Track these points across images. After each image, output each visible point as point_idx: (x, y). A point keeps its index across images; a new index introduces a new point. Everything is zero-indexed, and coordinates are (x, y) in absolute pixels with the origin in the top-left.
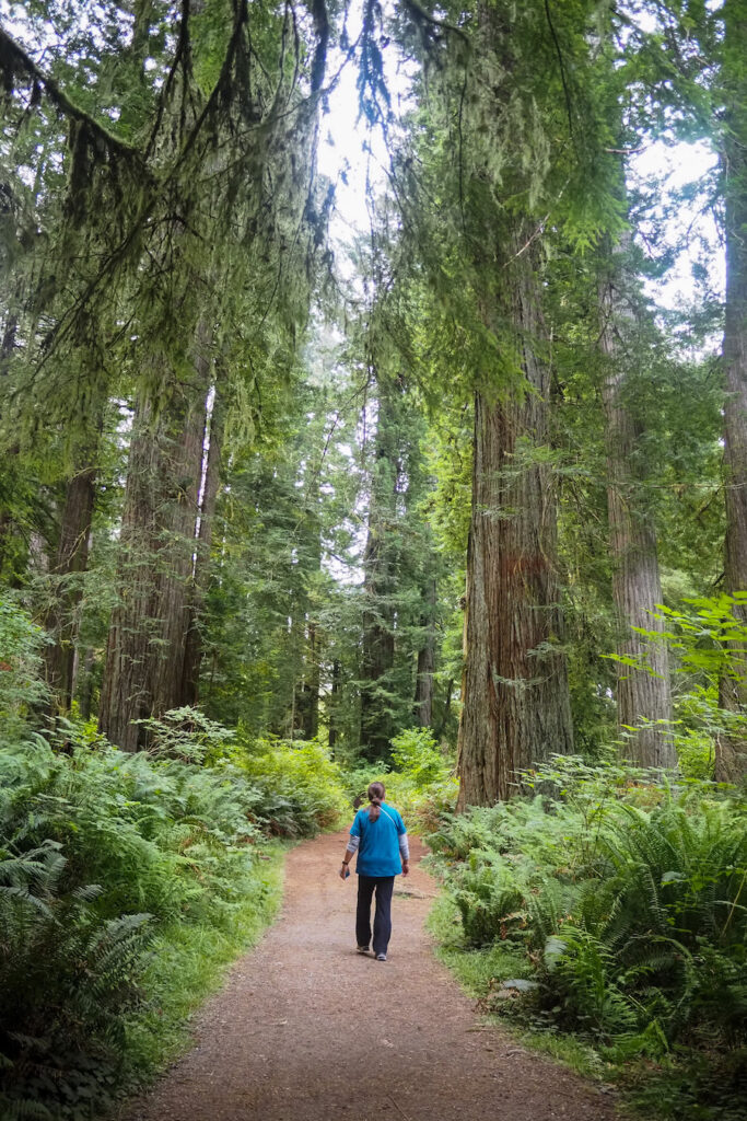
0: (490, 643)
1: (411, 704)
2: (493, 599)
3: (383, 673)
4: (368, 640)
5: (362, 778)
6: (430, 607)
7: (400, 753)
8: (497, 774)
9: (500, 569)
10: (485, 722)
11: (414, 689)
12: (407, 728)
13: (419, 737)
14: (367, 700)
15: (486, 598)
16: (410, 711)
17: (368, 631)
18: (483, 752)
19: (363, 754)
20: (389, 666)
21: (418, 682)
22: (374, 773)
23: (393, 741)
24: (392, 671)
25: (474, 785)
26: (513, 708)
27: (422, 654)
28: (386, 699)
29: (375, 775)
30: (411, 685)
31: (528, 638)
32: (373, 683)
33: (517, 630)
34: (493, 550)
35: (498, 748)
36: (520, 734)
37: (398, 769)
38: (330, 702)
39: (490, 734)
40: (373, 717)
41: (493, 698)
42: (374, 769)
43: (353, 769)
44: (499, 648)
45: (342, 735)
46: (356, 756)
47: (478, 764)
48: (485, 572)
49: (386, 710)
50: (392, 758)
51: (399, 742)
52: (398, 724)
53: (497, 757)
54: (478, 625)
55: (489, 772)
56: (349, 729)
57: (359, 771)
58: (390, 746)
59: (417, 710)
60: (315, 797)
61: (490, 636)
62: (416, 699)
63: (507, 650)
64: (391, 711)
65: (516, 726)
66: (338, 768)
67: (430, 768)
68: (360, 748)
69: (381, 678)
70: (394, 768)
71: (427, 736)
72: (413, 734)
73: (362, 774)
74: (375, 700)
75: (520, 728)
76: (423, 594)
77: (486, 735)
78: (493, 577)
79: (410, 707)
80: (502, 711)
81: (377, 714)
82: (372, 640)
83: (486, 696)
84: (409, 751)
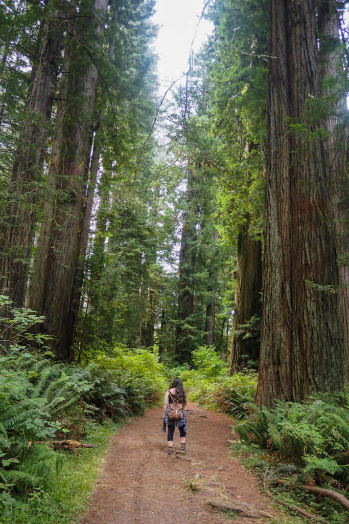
0: (283, 267)
1: (203, 333)
2: (285, 232)
3: (188, 316)
4: (181, 299)
5: (176, 372)
6: (214, 282)
7: (197, 359)
8: (291, 372)
9: (291, 209)
10: (279, 330)
11: (204, 325)
12: (201, 346)
13: (208, 351)
14: (179, 331)
15: (280, 233)
16: (202, 337)
17: (181, 294)
18: (278, 354)
19: (176, 359)
20: (192, 312)
21: (207, 322)
22: (182, 370)
23: (194, 352)
24: (193, 315)
25: (271, 381)
26: (305, 318)
27: (209, 307)
28: (189, 330)
29: (182, 372)
30: (202, 323)
31: (317, 261)
32: (183, 321)
33: (308, 255)
34: (285, 195)
35: (291, 351)
36: (312, 339)
37: (196, 368)
38: (160, 332)
39: (284, 339)
40: (182, 340)
41: (286, 310)
42: (182, 368)
43: (171, 368)
44: (292, 271)
45: (166, 350)
46: (172, 360)
47: (274, 364)
48: (278, 214)
49: (190, 336)
50: (193, 362)
51: (197, 353)
52: (195, 344)
53: (291, 359)
54: (273, 254)
55: (284, 370)
56: (169, 346)
57: (174, 369)
58: (192, 355)
59: (206, 337)
60: (147, 384)
61: (283, 261)
62: (205, 331)
63: (299, 271)
64: (192, 337)
65: (309, 333)
66: (162, 366)
67: (216, 367)
68: (175, 356)
69: (187, 319)
70: (193, 367)
71: (212, 350)
72: (205, 349)
73: (176, 370)
74: (183, 331)
75: (313, 334)
76: (210, 274)
77: (281, 340)
78: (286, 217)
79: (202, 335)
80: (295, 321)
81: (184, 338)
82: (183, 299)
83: (280, 309)
84: (202, 358)
